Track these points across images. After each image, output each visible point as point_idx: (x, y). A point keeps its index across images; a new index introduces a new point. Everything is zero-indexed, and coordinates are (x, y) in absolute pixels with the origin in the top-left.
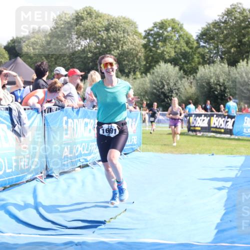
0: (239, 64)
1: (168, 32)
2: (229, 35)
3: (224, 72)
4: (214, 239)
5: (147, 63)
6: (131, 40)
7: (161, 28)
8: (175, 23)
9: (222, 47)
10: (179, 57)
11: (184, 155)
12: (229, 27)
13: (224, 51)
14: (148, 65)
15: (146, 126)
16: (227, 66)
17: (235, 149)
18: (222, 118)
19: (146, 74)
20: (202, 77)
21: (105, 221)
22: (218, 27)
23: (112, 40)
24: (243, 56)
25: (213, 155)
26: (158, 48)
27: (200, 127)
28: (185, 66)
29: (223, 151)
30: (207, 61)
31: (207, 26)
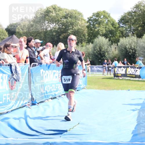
0: (143, 36)
1: (101, 19)
2: (138, 20)
3: (134, 42)
4: (131, 140)
5: (89, 37)
6: (80, 24)
7: (97, 16)
8: (106, 13)
9: (133, 27)
10: (108, 33)
11: (112, 91)
12: (137, 15)
13: (134, 29)
16: (136, 38)
17: (142, 87)
18: (133, 69)
20: (121, 45)
21: (67, 130)
22: (131, 15)
23: (69, 23)
25: (129, 90)
26: (95, 28)
27: (120, 74)
28: (112, 38)
29: (135, 88)
30: (124, 35)
31: (124, 14)
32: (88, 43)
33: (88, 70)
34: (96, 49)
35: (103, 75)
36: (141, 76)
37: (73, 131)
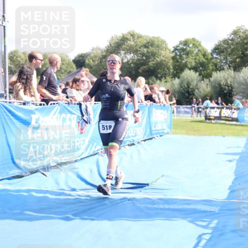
0: (242, 70)
1: (190, 48)
2: (235, 49)
3: (231, 77)
4: (228, 197)
5: (175, 70)
6: (164, 54)
7: (185, 45)
8: (195, 41)
9: (229, 58)
10: (198, 66)
11: (203, 138)
12: (234, 43)
13: (231, 61)
14: (175, 72)
15: (174, 116)
16: (233, 72)
18: (229, 110)
19: (175, 78)
20: (215, 80)
22: (227, 43)
23: (150, 54)
24: (245, 64)
25: (224, 136)
26: (182, 60)
27: (213, 116)
28: (203, 72)
29: (232, 134)
30: (218, 68)
31: (218, 42)
32: (173, 79)
33: (174, 111)
34: (182, 85)
35: (192, 117)
36: (239, 119)
37: (156, 185)
